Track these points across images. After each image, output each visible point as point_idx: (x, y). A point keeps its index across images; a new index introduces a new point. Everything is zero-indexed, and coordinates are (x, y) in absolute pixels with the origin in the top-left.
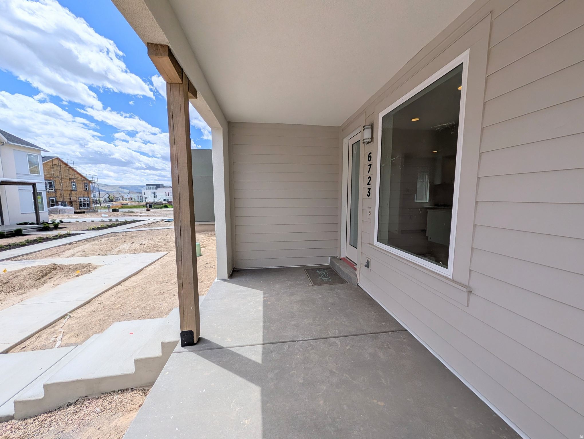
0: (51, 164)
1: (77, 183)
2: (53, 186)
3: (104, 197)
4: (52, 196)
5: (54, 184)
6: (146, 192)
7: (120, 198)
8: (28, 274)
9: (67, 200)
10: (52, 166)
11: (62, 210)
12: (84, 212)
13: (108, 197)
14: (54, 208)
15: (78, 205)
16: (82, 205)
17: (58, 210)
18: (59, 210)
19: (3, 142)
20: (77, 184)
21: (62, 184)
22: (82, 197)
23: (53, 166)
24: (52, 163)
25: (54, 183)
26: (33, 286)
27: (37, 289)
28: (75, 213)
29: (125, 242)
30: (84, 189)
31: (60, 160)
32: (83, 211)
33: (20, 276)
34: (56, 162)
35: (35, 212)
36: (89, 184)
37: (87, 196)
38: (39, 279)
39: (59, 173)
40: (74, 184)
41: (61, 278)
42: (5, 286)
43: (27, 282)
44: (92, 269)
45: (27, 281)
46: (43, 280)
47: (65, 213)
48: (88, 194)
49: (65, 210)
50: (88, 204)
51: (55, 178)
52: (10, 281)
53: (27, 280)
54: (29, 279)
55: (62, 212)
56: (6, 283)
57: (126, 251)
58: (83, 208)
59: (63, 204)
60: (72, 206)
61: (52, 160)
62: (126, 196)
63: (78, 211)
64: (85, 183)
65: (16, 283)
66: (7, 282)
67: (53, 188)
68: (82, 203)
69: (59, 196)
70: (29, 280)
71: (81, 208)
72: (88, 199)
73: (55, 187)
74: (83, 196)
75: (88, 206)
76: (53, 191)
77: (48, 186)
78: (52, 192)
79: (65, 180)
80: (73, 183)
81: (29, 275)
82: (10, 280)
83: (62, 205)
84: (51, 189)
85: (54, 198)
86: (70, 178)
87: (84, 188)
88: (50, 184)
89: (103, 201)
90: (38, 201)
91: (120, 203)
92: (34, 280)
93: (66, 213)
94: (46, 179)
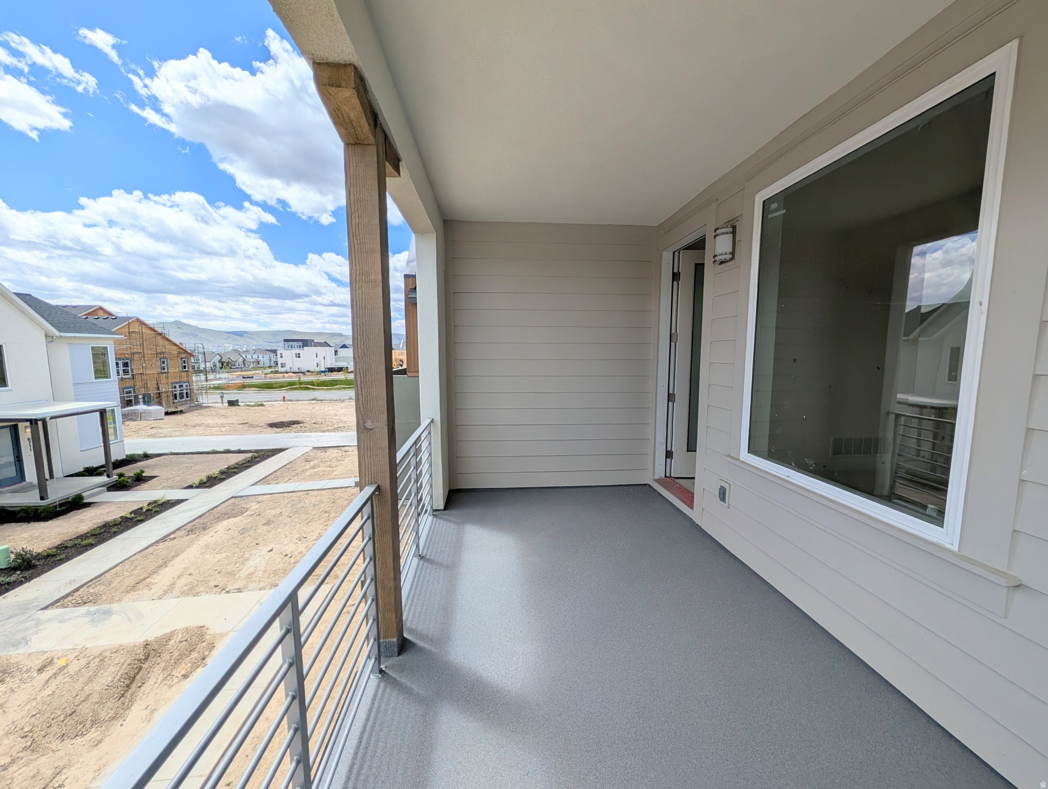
0: (127, 330)
1: (169, 358)
2: (129, 368)
3: (213, 361)
4: (128, 385)
5: (131, 366)
6: (285, 353)
7: (239, 362)
8: (105, 689)
9: (153, 392)
10: (128, 335)
11: (145, 413)
12: (181, 412)
13: (220, 361)
14: (132, 410)
15: (171, 398)
16: (178, 398)
17: (138, 413)
18: (141, 414)
19: (53, 337)
20: (169, 361)
21: (144, 365)
22: (177, 383)
23: (129, 333)
24: (129, 328)
25: (131, 363)
26: (113, 718)
27: (122, 725)
28: (167, 414)
29: (257, 544)
30: (181, 369)
31: (142, 323)
32: (179, 409)
33: (92, 696)
34: (136, 328)
35: (103, 444)
36: (189, 358)
37: (185, 380)
38: (123, 696)
39: (140, 345)
40: (163, 362)
41: (159, 682)
42: (68, 721)
43: (104, 707)
44: (208, 652)
45: (104, 705)
46: (128, 695)
47: (150, 419)
48: (187, 376)
49: (150, 412)
50: (187, 393)
51: (133, 354)
52: (77, 708)
53: (104, 703)
54: (107, 700)
55: (145, 416)
56: (70, 715)
57: (260, 578)
58: (179, 402)
59: (147, 402)
60: (160, 404)
61: (129, 323)
62: (249, 356)
63: (170, 410)
64: (181, 359)
65: (87, 711)
66: (73, 713)
67: (130, 372)
68: (178, 393)
69: (139, 384)
70: (106, 702)
71: (175, 401)
72: (187, 386)
73: (132, 370)
74: (179, 381)
75: (187, 398)
76: (130, 376)
77: (121, 368)
78: (129, 378)
79: (149, 356)
80: (163, 358)
81: (106, 692)
82: (76, 706)
83: (145, 403)
84: (125, 372)
85: (131, 388)
86: (159, 351)
87: (181, 366)
88: (126, 365)
89: (210, 369)
90: (107, 425)
91: (239, 375)
92: (115, 701)
93: (152, 419)
94: (118, 357)
